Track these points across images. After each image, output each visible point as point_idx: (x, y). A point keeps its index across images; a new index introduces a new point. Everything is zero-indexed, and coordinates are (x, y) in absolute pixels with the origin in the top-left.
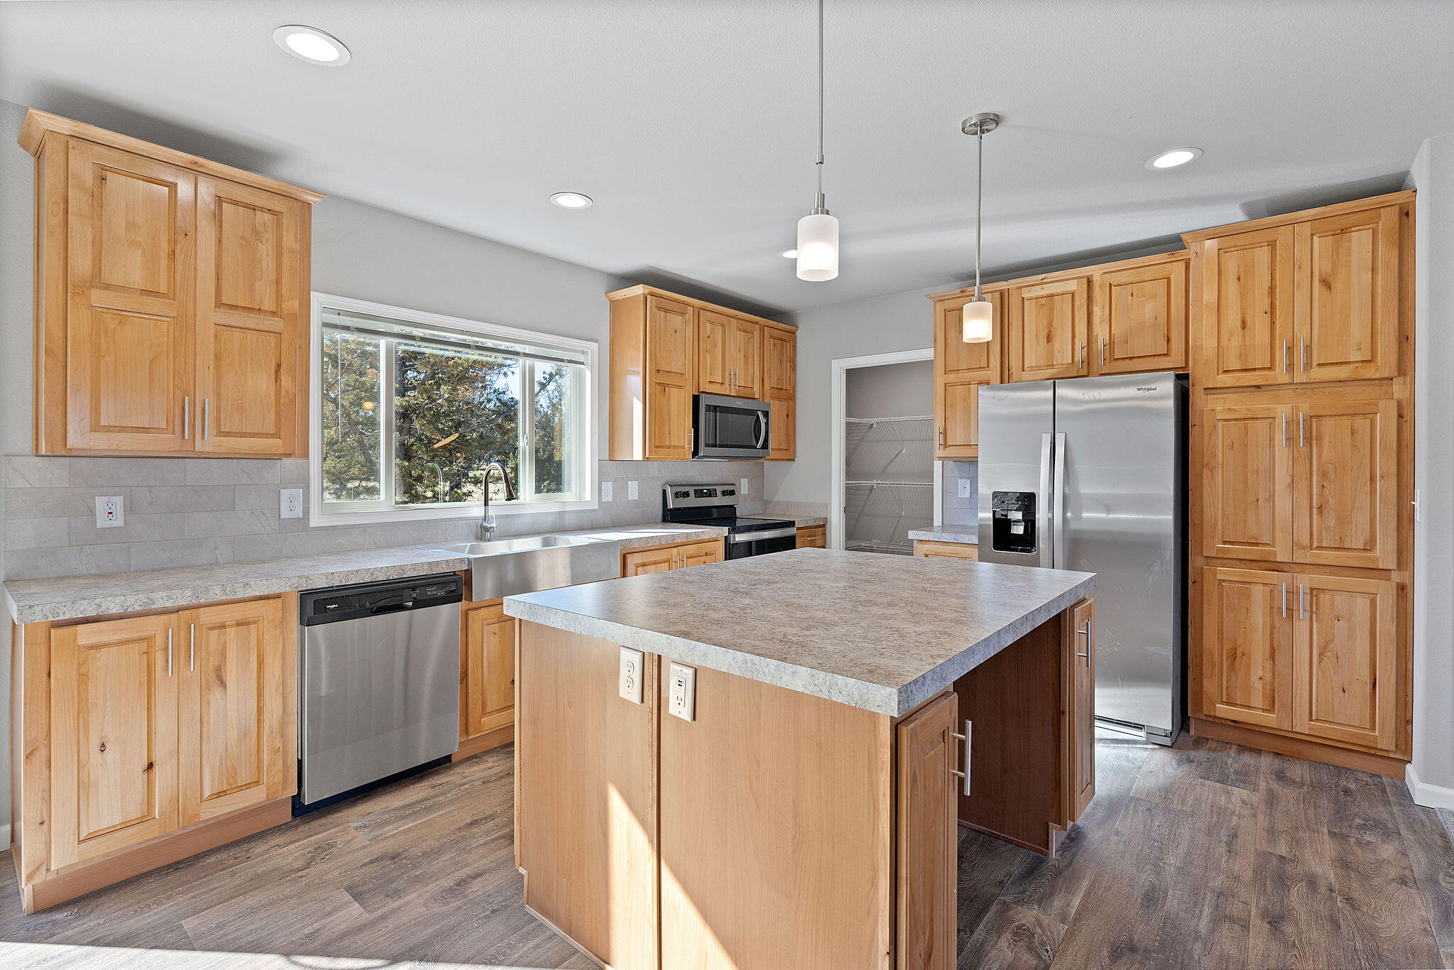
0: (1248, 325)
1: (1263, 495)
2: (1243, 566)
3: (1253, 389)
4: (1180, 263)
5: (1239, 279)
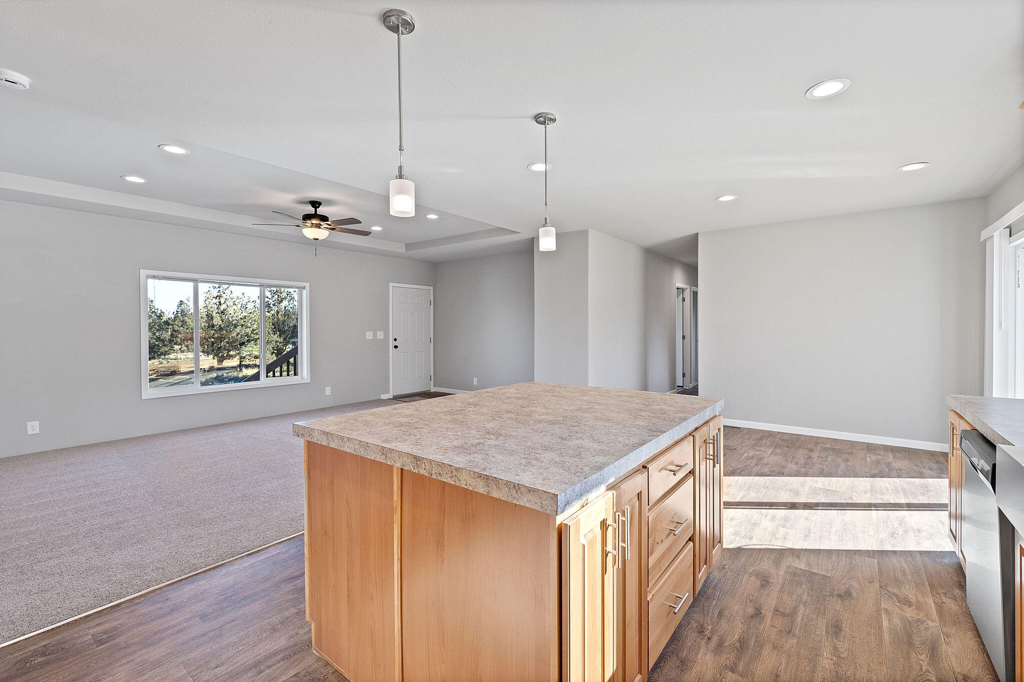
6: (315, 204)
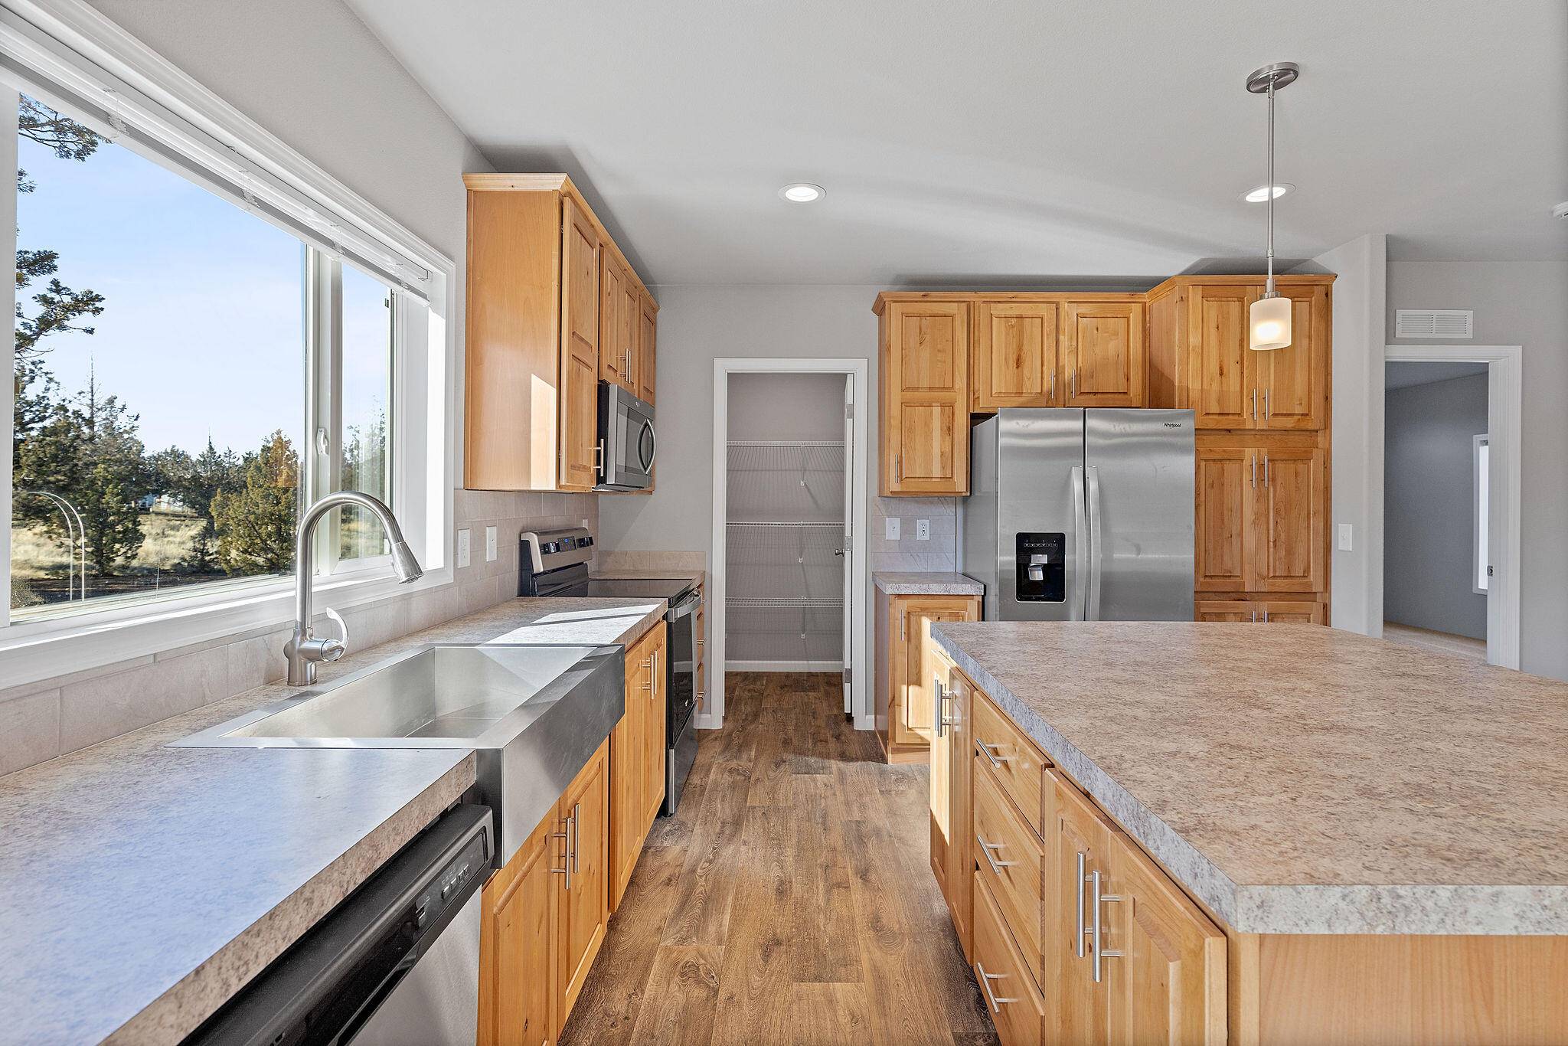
0: (1225, 371)
1: (1235, 531)
2: (1217, 598)
3: (1224, 432)
4: (1138, 304)
5: (1218, 328)
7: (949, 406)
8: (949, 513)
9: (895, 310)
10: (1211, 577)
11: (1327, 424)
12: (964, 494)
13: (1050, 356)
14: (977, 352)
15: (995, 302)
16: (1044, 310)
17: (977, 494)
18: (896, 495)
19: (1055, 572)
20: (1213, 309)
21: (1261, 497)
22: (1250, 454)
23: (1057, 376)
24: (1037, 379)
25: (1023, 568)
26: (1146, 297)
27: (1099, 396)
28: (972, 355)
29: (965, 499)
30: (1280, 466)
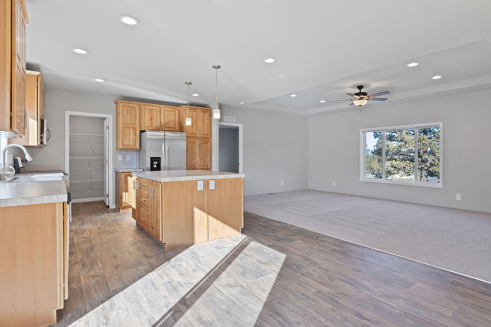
1: (195, 157)
3: (193, 137)
4: (177, 109)
6: (360, 87)
7: (135, 129)
8: (135, 155)
9: (121, 104)
10: (191, 166)
11: (211, 137)
12: (139, 149)
13: (159, 118)
14: (141, 116)
15: (146, 105)
16: (157, 108)
17: (142, 149)
18: (121, 149)
19: (159, 166)
20: (191, 112)
21: (200, 150)
22: (198, 142)
23: (160, 123)
24: (156, 124)
25: (152, 165)
26: (179, 108)
27: (169, 128)
28: (140, 117)
29: (139, 150)
30: (203, 144)
